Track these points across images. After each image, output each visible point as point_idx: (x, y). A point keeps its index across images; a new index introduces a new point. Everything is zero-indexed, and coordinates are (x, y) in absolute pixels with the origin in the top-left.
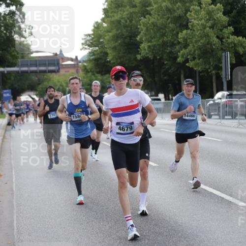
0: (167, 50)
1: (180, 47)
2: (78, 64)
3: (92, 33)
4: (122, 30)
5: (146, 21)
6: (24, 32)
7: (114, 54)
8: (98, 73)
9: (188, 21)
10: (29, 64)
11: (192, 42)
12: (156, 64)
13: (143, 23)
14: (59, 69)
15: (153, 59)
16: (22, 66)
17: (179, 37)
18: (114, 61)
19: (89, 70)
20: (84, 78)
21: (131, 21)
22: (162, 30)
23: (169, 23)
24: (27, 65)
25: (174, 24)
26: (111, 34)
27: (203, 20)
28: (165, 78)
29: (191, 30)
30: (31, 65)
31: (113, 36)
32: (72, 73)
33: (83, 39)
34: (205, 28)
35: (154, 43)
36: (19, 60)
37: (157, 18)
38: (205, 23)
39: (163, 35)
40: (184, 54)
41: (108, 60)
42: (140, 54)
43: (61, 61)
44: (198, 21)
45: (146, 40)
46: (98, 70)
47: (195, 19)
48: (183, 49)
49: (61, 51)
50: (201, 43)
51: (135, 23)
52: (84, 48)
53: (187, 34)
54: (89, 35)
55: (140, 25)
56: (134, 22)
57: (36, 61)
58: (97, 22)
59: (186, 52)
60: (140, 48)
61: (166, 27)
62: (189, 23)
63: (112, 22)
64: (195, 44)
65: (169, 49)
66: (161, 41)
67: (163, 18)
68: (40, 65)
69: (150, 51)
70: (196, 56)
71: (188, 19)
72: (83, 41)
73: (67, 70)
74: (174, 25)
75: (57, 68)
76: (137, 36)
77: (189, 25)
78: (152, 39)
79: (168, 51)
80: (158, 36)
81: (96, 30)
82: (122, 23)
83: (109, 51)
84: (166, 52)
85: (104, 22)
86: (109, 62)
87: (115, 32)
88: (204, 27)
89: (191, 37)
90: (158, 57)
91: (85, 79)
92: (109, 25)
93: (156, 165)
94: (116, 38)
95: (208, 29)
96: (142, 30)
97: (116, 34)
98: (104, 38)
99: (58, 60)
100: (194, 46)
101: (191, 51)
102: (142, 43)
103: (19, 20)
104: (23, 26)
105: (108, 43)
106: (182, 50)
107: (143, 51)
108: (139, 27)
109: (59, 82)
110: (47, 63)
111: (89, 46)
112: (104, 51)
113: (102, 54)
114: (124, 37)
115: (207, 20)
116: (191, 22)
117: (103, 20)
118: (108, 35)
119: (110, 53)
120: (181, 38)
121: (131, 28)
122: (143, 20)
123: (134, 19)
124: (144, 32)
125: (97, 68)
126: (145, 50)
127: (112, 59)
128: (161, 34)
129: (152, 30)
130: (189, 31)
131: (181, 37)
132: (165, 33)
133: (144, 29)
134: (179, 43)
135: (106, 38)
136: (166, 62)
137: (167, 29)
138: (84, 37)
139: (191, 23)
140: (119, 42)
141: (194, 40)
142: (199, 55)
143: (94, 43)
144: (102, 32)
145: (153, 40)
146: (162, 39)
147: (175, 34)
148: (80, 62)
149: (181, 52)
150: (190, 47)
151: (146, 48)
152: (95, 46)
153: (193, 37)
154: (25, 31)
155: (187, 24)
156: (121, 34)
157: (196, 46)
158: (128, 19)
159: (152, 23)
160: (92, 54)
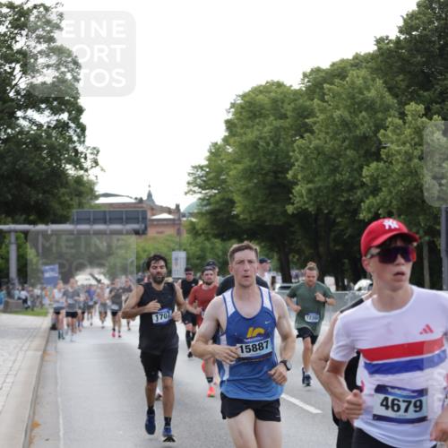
0: (343, 197)
1: (365, 192)
2: (179, 219)
3: (206, 163)
4: (260, 160)
5: (304, 144)
6: (83, 160)
7: (246, 203)
8: (216, 236)
9: (380, 146)
10: (92, 219)
11: (386, 185)
12: (321, 222)
13: (300, 148)
14: (146, 228)
15: (317, 215)
16: (80, 221)
17: (364, 174)
18: (245, 217)
19: (200, 232)
20: (191, 244)
21: (277, 144)
22: (332, 162)
23: (346, 149)
24: (88, 221)
25: (354, 150)
26: (240, 167)
27: (408, 145)
28: (337, 248)
29: (385, 162)
30: (96, 221)
31: (245, 170)
32: (170, 236)
33: (189, 174)
34: (410, 160)
35: (319, 184)
36: (74, 211)
37: (325, 138)
38: (411, 151)
39: (334, 170)
40: (373, 206)
41: (235, 213)
42: (293, 204)
43: (149, 213)
44: (398, 146)
45: (302, 178)
46: (216, 232)
47: (392, 143)
48: (371, 197)
49: (150, 195)
50: (404, 187)
51: (285, 148)
52: (191, 190)
53: (377, 169)
54: (201, 168)
55: (294, 151)
56: (281, 145)
57: (105, 212)
58: (216, 144)
59: (375, 204)
60: (292, 193)
61: (340, 156)
62: (382, 150)
63: (243, 145)
64: (392, 189)
65: (345, 195)
66: (330, 180)
67: (336, 139)
68: (112, 221)
69: (311, 199)
70: (394, 211)
71: (380, 143)
72: (190, 179)
73: (160, 230)
74: (355, 152)
75: (143, 226)
76: (287, 171)
77: (381, 153)
78: (315, 176)
79: (343, 199)
80: (326, 172)
81: (213, 158)
82: (259, 147)
83: (236, 198)
84: (340, 201)
85: (229, 145)
86: (237, 216)
87: (248, 163)
88: (410, 157)
89: (384, 175)
90: (326, 211)
91: (193, 248)
92: (237, 150)
93: (318, 411)
94: (249, 174)
95: (416, 161)
96: (297, 160)
97: (250, 166)
98: (227, 174)
99: (144, 213)
100: (390, 192)
101: (384, 200)
102: (296, 184)
103: (75, 138)
104: (80, 148)
105: (235, 183)
106: (367, 198)
107: (298, 199)
108: (291, 154)
109: (145, 251)
110: (124, 217)
111: (200, 187)
112: (226, 197)
113: (224, 203)
114: (264, 172)
115: (415, 144)
116: (385, 148)
117: (226, 140)
118: (235, 168)
119: (239, 201)
120: (367, 176)
121: (277, 156)
122: (299, 142)
123: (281, 140)
124: (301, 165)
125: (215, 227)
126: (302, 196)
127: (243, 212)
128: (332, 167)
129: (314, 161)
130: (381, 164)
131: (367, 174)
132: (338, 167)
133: (301, 158)
134: (363, 184)
135: (231, 173)
136: (339, 220)
137: (341, 159)
138: (192, 172)
139: (386, 151)
140: (255, 181)
141: (390, 181)
142: (398, 208)
143: (210, 182)
144: (224, 161)
145: (316, 179)
146: (332, 178)
147: (356, 170)
148: (184, 216)
149: (367, 202)
150: (383, 194)
151: (304, 192)
152: (213, 188)
153: (388, 175)
154: (85, 158)
155: (379, 150)
156: (258, 168)
157: (394, 192)
158: (272, 139)
159: (316, 148)
160: (205, 202)
